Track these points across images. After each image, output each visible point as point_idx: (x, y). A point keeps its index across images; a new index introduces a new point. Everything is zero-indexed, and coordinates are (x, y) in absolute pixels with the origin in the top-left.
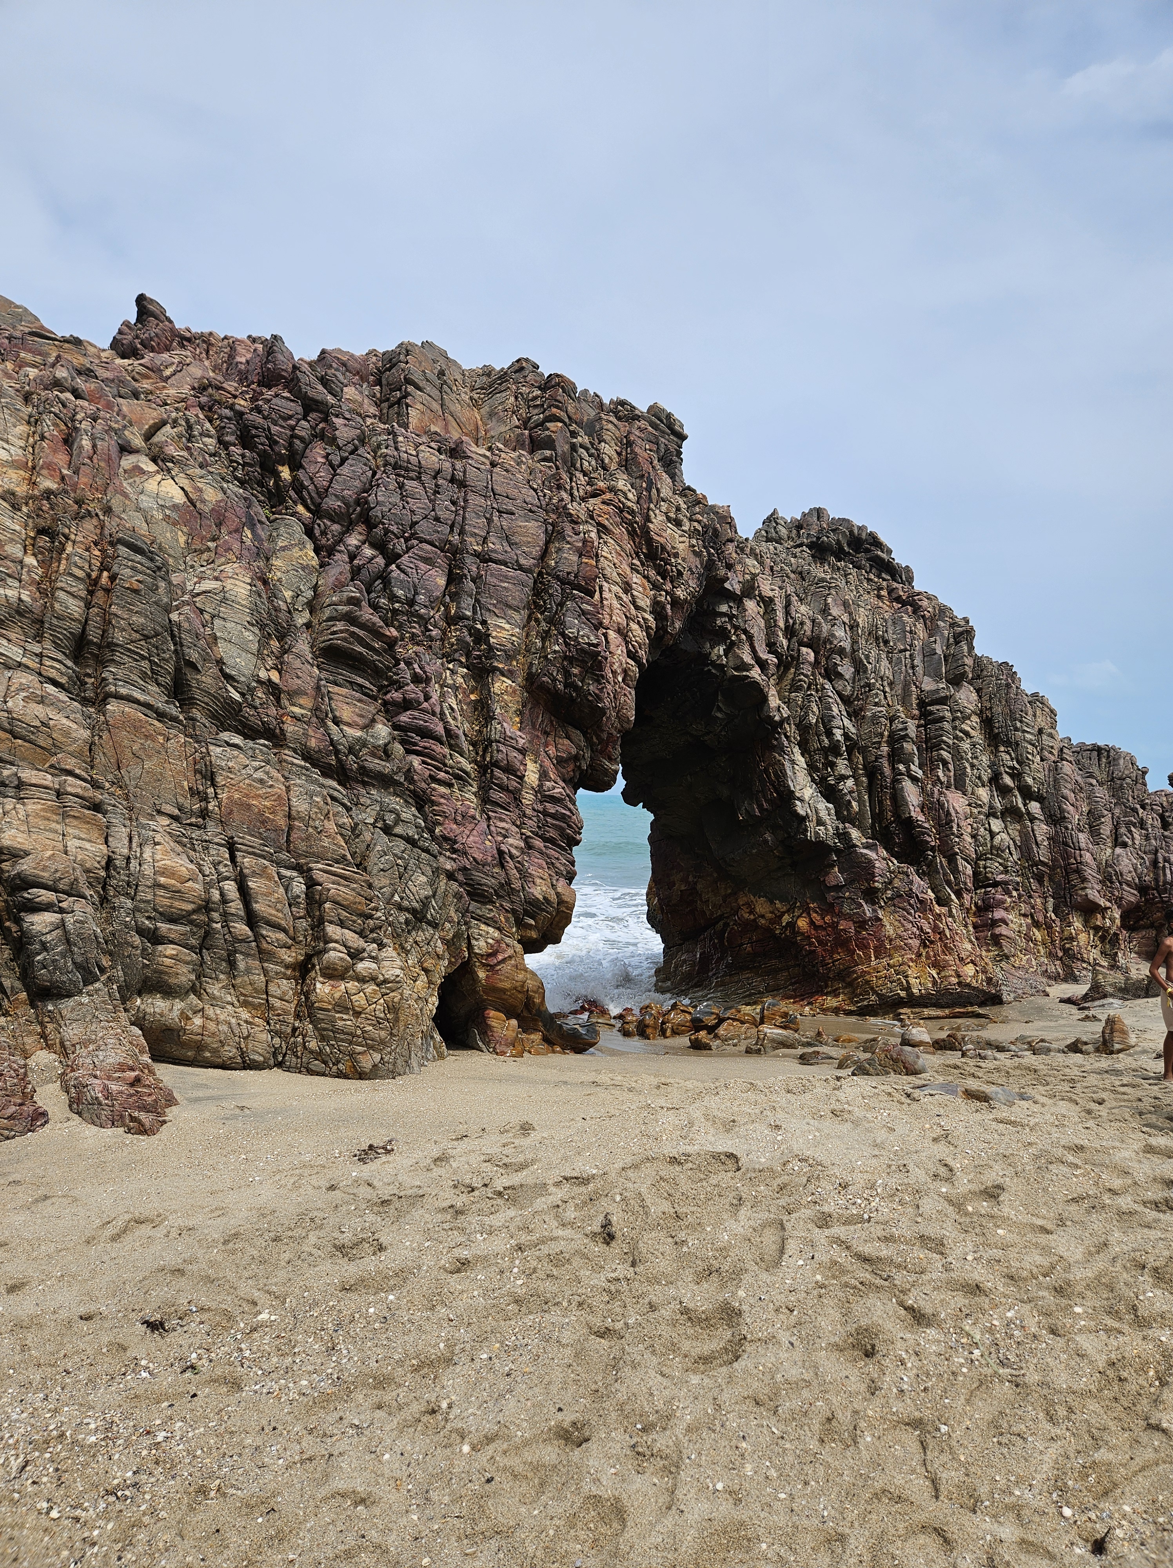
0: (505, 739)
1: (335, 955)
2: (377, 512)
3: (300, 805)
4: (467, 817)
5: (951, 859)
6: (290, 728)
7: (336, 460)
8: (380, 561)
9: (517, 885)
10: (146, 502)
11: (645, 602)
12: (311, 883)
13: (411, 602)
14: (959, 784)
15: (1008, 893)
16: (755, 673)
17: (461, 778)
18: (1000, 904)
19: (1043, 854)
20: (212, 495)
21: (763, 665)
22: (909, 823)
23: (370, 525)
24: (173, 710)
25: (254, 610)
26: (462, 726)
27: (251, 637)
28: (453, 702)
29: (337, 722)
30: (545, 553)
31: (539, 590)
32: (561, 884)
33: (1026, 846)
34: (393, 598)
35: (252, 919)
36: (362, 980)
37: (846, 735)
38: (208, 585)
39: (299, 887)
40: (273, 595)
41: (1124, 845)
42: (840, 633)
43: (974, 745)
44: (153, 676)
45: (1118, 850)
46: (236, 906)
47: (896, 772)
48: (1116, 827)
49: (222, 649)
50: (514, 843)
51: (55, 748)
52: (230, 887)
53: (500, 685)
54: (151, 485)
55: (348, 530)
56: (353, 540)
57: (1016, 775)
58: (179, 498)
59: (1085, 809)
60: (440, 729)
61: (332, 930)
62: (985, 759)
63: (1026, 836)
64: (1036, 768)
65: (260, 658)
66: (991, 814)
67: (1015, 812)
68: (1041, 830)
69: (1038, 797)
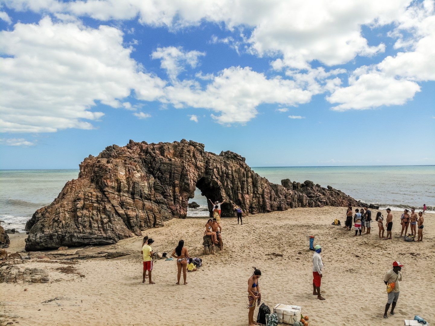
0: (177, 195)
1: (157, 222)
2: (161, 169)
3: (153, 207)
4: (172, 205)
5: (245, 205)
6: (152, 198)
7: (156, 163)
8: (161, 175)
9: (179, 213)
10: (137, 177)
11: (197, 174)
12: (154, 215)
13: (165, 179)
14: (248, 193)
15: (255, 209)
16: (216, 180)
17: (172, 200)
18: (254, 211)
19: (261, 203)
20: (143, 174)
21: (217, 178)
22: (239, 200)
23: (160, 171)
24: (141, 199)
25: (148, 186)
26: (171, 194)
27: (148, 189)
28: (170, 191)
29: (157, 197)
30: (182, 172)
31: (181, 176)
32: (185, 212)
33: (259, 202)
34: (163, 179)
35: (149, 219)
36: (160, 225)
37: (231, 187)
38: (143, 184)
39: (153, 216)
40: (149, 184)
41: (275, 201)
42: (230, 172)
43: (251, 187)
44: (139, 195)
45: (274, 202)
46: (147, 218)
47: (238, 192)
48: (274, 198)
49: (145, 191)
50: (178, 207)
51: (130, 204)
52: (147, 216)
53: (177, 188)
54: (137, 174)
55: (157, 171)
56: (158, 173)
57: (257, 192)
58: (140, 176)
59: (269, 196)
60: (169, 195)
61: (157, 220)
62: (252, 189)
63: (259, 200)
64: (260, 190)
65: (148, 191)
66: (253, 197)
67: (257, 197)
68: (261, 199)
69: (261, 194)
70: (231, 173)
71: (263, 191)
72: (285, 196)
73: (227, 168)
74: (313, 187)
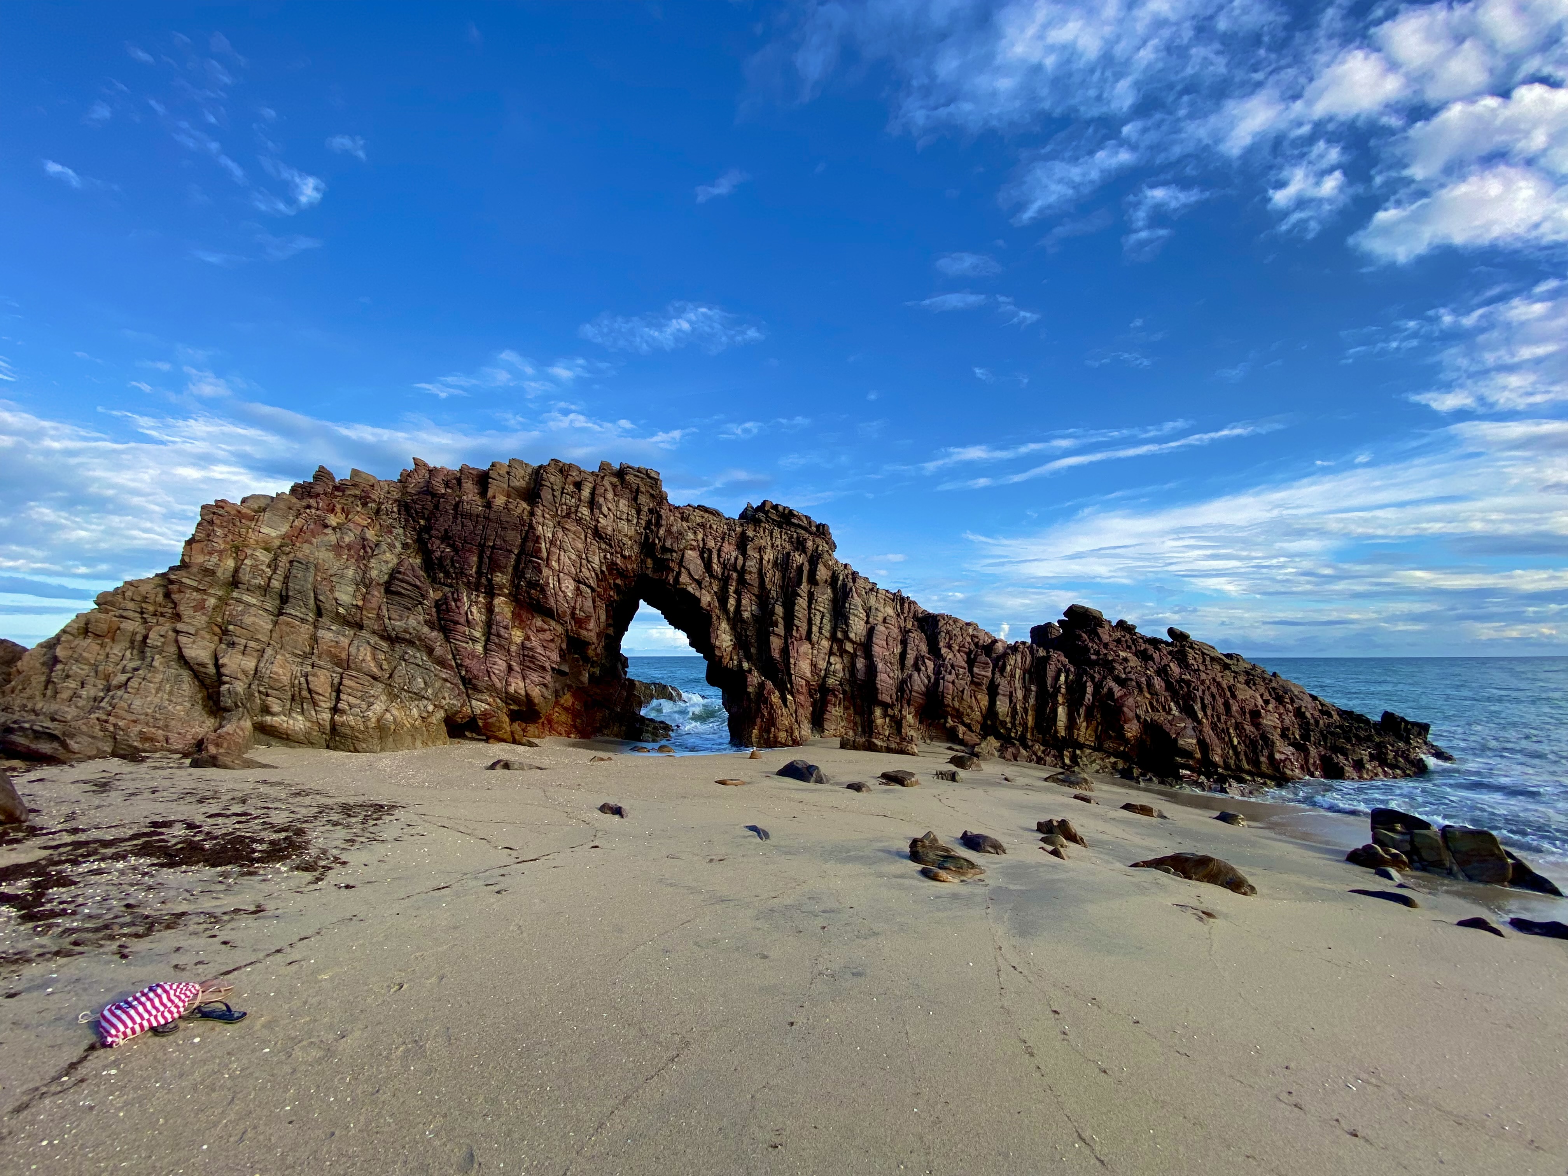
0: (503, 624)
3: (353, 651)
4: (475, 656)
5: (790, 676)
6: (366, 622)
7: (438, 515)
9: (500, 686)
11: (596, 560)
13: (462, 569)
14: (809, 638)
16: (692, 588)
19: (861, 675)
21: (698, 583)
22: (771, 658)
23: (449, 539)
25: (356, 580)
26: (477, 618)
27: (351, 590)
28: (473, 608)
29: (389, 619)
30: (522, 544)
33: (852, 670)
35: (310, 691)
37: (751, 614)
39: (337, 680)
40: (367, 574)
42: (752, 564)
43: (822, 617)
44: (305, 606)
47: (769, 633)
49: (338, 595)
50: (501, 668)
51: (255, 632)
53: (500, 601)
54: (325, 538)
55: (442, 542)
57: (846, 634)
58: (334, 542)
59: (896, 651)
60: (465, 621)
62: (828, 625)
63: (853, 664)
64: (857, 627)
65: (354, 596)
66: (831, 653)
67: (847, 652)
68: (860, 663)
69: (861, 644)
70: (754, 570)
71: (871, 631)
72: (968, 654)
73: (744, 553)
74: (1100, 630)
